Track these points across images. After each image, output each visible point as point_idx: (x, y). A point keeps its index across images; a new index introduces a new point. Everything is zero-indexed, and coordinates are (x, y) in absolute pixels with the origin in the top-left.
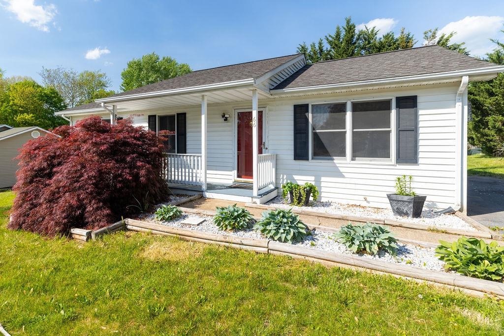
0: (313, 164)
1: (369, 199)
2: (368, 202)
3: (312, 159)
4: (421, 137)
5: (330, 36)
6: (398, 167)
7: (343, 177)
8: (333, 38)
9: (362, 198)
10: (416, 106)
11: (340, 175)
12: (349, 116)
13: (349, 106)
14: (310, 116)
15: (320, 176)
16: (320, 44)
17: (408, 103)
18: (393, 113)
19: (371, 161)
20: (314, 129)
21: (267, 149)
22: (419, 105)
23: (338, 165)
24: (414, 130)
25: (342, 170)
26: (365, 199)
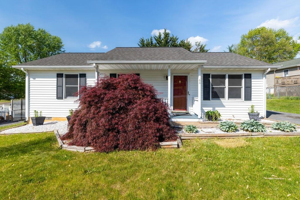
0: (212, 102)
1: (235, 116)
2: (234, 117)
3: (212, 99)
4: (252, 90)
5: (156, 36)
6: (245, 102)
7: (225, 107)
8: (157, 38)
9: (232, 116)
10: (251, 78)
11: (223, 106)
12: (227, 80)
13: (227, 76)
14: (211, 79)
15: (215, 107)
16: (151, 39)
17: (248, 76)
18: (243, 80)
19: (235, 100)
20: (212, 86)
21: (190, 95)
22: (252, 77)
23: (223, 102)
24: (250, 87)
25: (224, 104)
26: (233, 116)
